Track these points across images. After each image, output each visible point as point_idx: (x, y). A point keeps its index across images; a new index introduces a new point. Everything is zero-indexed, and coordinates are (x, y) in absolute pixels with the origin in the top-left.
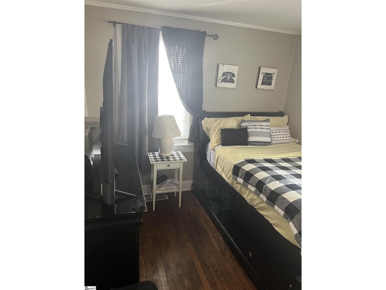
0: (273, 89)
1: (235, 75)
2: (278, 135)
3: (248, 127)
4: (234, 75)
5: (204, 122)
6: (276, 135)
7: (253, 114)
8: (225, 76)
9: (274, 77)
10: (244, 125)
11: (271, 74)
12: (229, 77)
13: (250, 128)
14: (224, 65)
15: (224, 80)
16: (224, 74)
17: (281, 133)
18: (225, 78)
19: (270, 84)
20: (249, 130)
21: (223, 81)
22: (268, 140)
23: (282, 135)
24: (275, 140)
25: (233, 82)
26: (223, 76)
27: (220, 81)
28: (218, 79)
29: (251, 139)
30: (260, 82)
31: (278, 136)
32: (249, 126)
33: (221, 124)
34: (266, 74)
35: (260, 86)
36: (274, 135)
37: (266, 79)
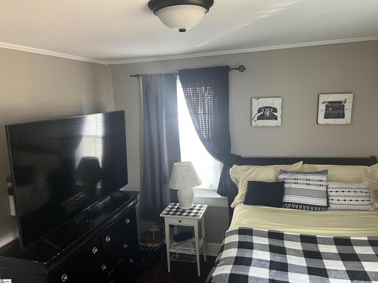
0: (349, 122)
1: (278, 110)
2: (339, 196)
3: (286, 181)
4: (275, 110)
5: (232, 170)
6: (336, 196)
7: (307, 161)
8: (262, 113)
9: (348, 107)
10: (281, 177)
11: (341, 102)
12: (268, 113)
14: (258, 99)
15: (262, 117)
16: (260, 110)
18: (263, 115)
19: (343, 116)
20: (286, 186)
21: (259, 118)
22: (323, 202)
23: (347, 196)
24: (335, 204)
25: (276, 118)
26: (258, 113)
27: (256, 118)
28: (253, 116)
30: (321, 114)
31: (340, 198)
33: (253, 175)
34: (330, 102)
35: (322, 120)
36: (334, 196)
37: (333, 109)
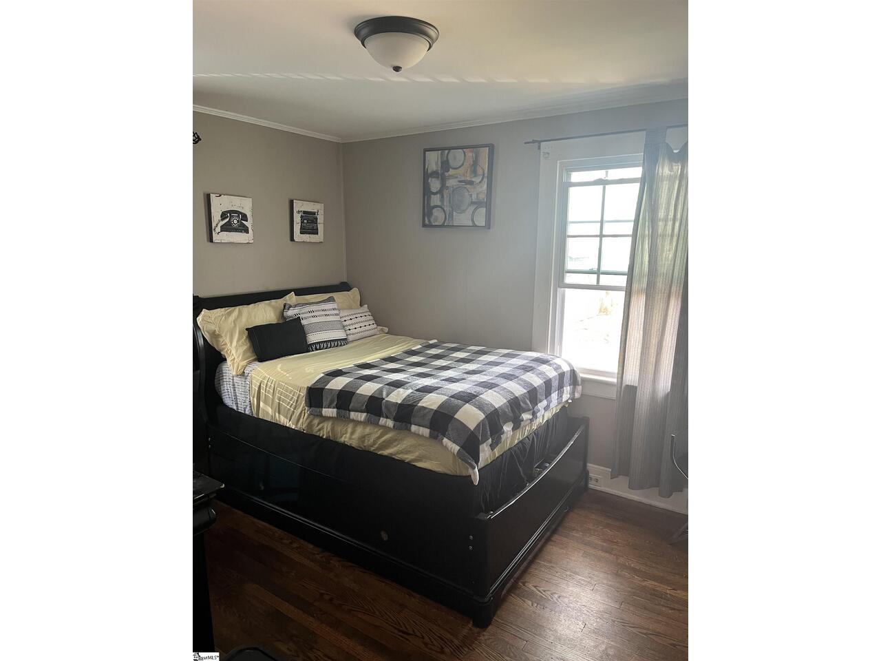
0: (322, 241)
2: (355, 324)
3: (301, 316)
5: (203, 320)
6: (352, 324)
7: (300, 292)
9: (320, 219)
10: (290, 313)
11: (314, 213)
13: (306, 318)
14: (220, 196)
15: (227, 228)
16: (224, 216)
17: (360, 319)
19: (315, 232)
20: (304, 322)
21: (224, 229)
22: (340, 335)
23: (362, 322)
24: (353, 334)
26: (223, 219)
27: (218, 229)
29: (313, 338)
30: (297, 228)
31: (356, 326)
32: (302, 314)
33: (244, 319)
34: (305, 212)
35: (298, 236)
36: (349, 325)
37: (308, 222)
